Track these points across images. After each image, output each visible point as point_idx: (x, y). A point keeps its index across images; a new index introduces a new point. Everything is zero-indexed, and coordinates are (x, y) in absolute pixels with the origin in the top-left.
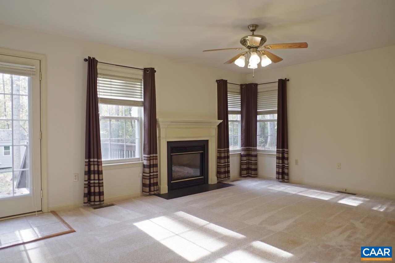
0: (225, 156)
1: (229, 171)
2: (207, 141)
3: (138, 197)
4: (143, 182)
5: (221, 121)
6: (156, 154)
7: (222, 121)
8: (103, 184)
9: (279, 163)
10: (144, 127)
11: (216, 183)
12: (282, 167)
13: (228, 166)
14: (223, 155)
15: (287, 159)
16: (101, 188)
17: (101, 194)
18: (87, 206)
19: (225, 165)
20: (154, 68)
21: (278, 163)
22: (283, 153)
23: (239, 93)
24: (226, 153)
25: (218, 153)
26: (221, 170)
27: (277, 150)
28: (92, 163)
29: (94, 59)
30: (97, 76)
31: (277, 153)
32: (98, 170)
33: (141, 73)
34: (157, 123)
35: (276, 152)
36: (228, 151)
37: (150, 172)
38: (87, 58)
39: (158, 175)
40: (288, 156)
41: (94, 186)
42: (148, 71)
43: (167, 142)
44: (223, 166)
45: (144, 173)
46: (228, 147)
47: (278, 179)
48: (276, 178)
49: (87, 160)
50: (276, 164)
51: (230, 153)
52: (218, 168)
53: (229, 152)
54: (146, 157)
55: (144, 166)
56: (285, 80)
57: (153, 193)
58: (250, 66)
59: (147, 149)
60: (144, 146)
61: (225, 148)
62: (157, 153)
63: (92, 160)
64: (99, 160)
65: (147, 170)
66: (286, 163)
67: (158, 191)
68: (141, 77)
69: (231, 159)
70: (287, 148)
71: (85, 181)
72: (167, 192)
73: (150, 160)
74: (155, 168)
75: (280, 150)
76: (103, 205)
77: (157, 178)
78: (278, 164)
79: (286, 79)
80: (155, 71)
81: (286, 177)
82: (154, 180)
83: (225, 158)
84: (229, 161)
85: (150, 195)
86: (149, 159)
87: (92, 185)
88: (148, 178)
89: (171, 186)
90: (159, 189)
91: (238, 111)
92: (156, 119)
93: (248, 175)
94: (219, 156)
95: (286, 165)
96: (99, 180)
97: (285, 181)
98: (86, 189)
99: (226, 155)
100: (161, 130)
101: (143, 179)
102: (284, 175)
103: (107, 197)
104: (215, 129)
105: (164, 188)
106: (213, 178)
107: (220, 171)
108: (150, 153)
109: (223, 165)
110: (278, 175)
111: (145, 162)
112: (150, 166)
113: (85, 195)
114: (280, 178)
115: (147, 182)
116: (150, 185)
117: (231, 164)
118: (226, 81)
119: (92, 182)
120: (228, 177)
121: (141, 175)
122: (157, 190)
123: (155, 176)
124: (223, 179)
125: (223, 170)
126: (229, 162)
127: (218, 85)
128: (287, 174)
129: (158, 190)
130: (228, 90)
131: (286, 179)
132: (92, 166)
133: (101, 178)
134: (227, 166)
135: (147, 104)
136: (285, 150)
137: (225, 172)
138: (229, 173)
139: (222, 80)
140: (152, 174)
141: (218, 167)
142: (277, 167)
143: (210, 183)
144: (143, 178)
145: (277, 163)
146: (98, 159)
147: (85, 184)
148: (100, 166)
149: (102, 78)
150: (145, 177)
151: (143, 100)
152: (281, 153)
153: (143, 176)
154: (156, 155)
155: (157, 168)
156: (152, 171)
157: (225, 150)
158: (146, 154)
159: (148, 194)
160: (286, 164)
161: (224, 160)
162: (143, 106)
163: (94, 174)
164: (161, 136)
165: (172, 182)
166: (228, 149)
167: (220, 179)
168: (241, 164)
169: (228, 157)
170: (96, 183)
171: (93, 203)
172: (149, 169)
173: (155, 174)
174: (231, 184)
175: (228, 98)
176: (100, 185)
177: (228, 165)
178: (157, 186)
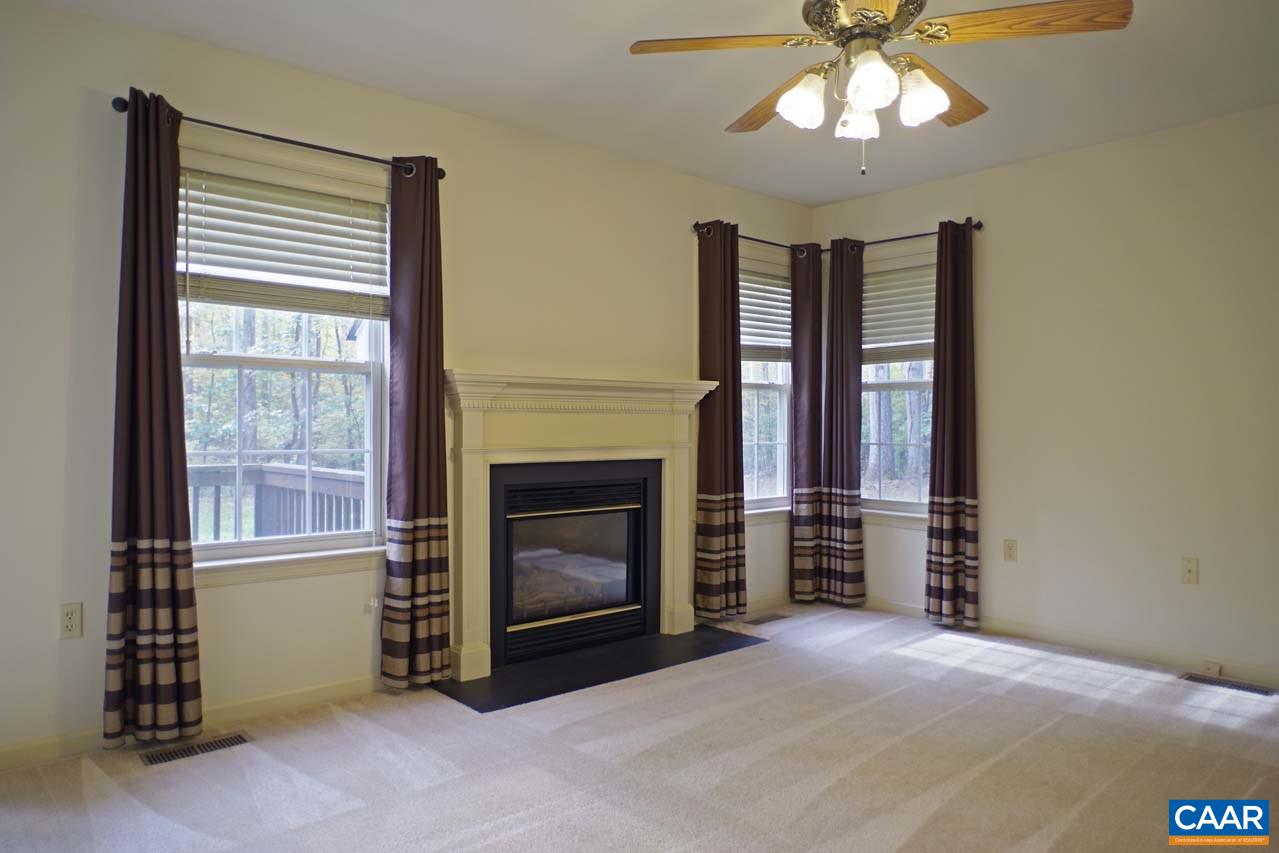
0: (727, 524)
1: (744, 581)
2: (656, 465)
3: (359, 699)
4: (384, 636)
5: (713, 385)
6: (439, 517)
7: (717, 383)
8: (197, 650)
9: (941, 554)
10: (391, 405)
11: (692, 629)
12: (951, 569)
13: (740, 562)
14: (718, 519)
15: (974, 537)
16: (187, 667)
17: (185, 692)
18: (123, 747)
19: (727, 558)
20: (436, 160)
21: (936, 554)
22: (957, 512)
23: (784, 279)
24: (731, 513)
25: (699, 509)
26: (709, 578)
27: (932, 503)
28: (144, 558)
29: (158, 100)
30: (178, 180)
31: (931, 512)
32: (173, 591)
33: (382, 177)
34: (446, 386)
35: (926, 509)
36: (739, 503)
37: (414, 594)
38: (126, 96)
39: (447, 602)
40: (976, 524)
41: (155, 661)
42: (412, 170)
43: (492, 466)
44: (717, 561)
45: (388, 595)
46: (738, 486)
47: (938, 617)
48: (928, 611)
49: (121, 547)
50: (924, 557)
51: (746, 512)
52: (699, 571)
53: (743, 507)
54: (396, 529)
55: (389, 567)
56: (963, 225)
57: (424, 680)
58: (844, 124)
59: (401, 497)
60: (389, 484)
61: (726, 492)
62: (442, 513)
63: (144, 544)
64: (179, 546)
65: (400, 585)
66: (969, 554)
67: (448, 673)
68: (382, 196)
69: (750, 536)
70: (974, 496)
71: (110, 637)
72: (486, 672)
73: (414, 542)
74: (435, 576)
75: (946, 500)
76: (198, 740)
77: (445, 618)
78: (934, 558)
79: (969, 220)
80: (441, 174)
81: (969, 610)
82: (429, 628)
83: (725, 530)
84: (740, 544)
85: (415, 687)
86: (411, 539)
87: (143, 654)
88: (407, 616)
89: (504, 650)
90: (454, 663)
91: (778, 349)
92: (444, 371)
93: (816, 595)
94: (701, 522)
95: (969, 563)
96: (175, 630)
97: (968, 623)
98: (116, 675)
99: (731, 520)
100: (466, 416)
101: (385, 622)
102: (961, 600)
103: (215, 706)
104: (690, 416)
105: (475, 658)
106: (677, 612)
107: (707, 582)
108: (413, 513)
109: (717, 557)
110: (937, 601)
111: (394, 552)
112: (412, 569)
113: (114, 701)
114: (944, 612)
115: (402, 634)
116: (413, 648)
117: (749, 552)
118: (735, 228)
119: (144, 640)
120: (738, 605)
121: (375, 603)
122: (443, 668)
123: (435, 610)
124: (717, 616)
125: (717, 578)
126: (743, 548)
127: (700, 245)
128: (974, 598)
129: (448, 666)
130: (742, 264)
131: (968, 619)
132: (145, 575)
133: (184, 624)
134: (734, 562)
135: (404, 310)
136: (964, 503)
137: (726, 588)
138: (744, 589)
139: (718, 223)
140: (421, 601)
141: (701, 566)
142: (929, 570)
143: (666, 628)
144: (384, 618)
145: (930, 552)
146: (172, 539)
147: (110, 652)
148: (181, 574)
149: (204, 191)
150: (393, 615)
151: (386, 291)
152: (947, 514)
153: (386, 607)
154: (443, 521)
155: (444, 574)
156: (421, 588)
157: (727, 500)
158: (396, 518)
159: (404, 684)
160: (967, 558)
161: (724, 538)
162: (386, 316)
163: (154, 605)
164: (466, 441)
165: (510, 629)
166: (739, 495)
167: (704, 614)
168: (793, 552)
169: (738, 528)
170: (165, 647)
171: (146, 735)
172: (409, 581)
173: (436, 599)
174: (749, 634)
175: (741, 299)
176: (183, 654)
177: (737, 557)
178: (446, 650)
